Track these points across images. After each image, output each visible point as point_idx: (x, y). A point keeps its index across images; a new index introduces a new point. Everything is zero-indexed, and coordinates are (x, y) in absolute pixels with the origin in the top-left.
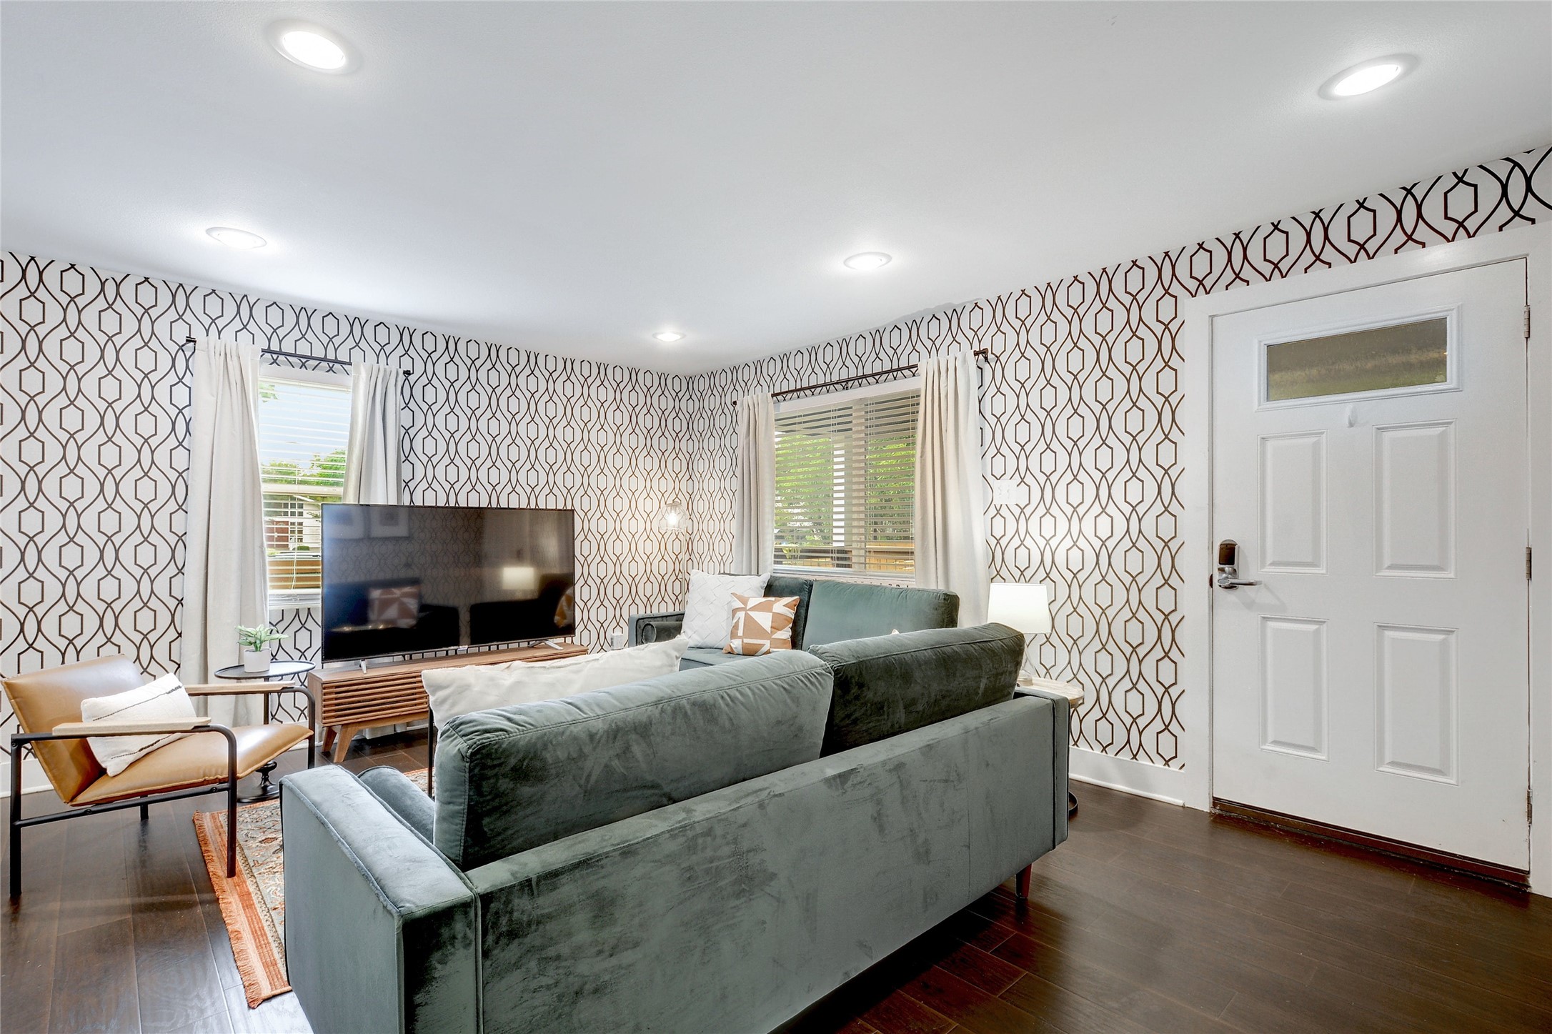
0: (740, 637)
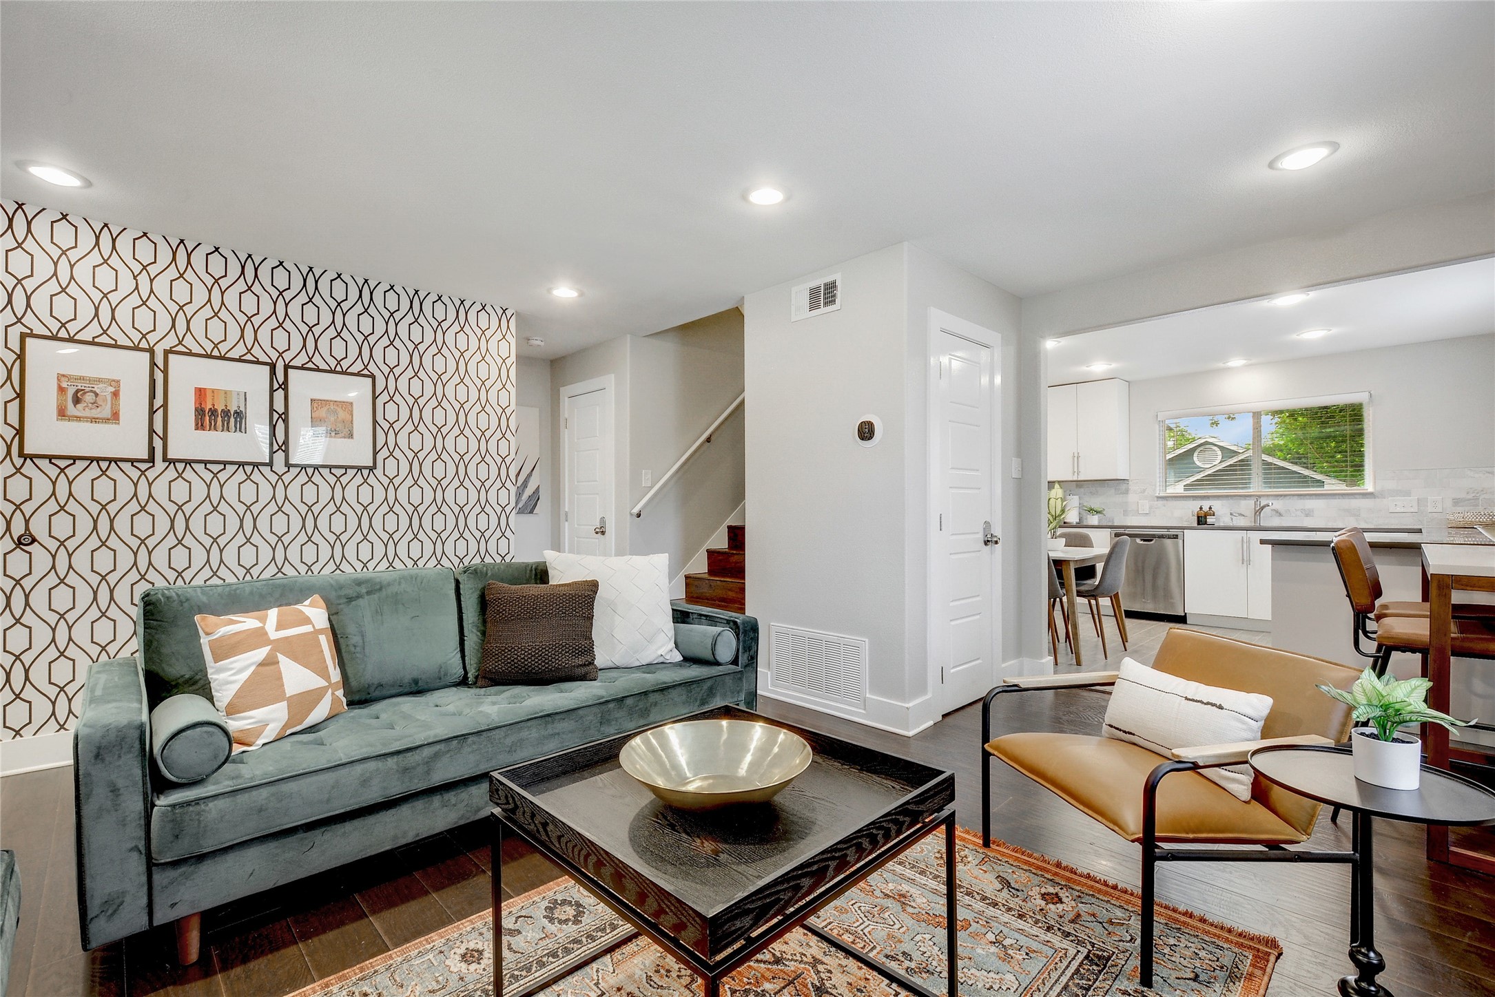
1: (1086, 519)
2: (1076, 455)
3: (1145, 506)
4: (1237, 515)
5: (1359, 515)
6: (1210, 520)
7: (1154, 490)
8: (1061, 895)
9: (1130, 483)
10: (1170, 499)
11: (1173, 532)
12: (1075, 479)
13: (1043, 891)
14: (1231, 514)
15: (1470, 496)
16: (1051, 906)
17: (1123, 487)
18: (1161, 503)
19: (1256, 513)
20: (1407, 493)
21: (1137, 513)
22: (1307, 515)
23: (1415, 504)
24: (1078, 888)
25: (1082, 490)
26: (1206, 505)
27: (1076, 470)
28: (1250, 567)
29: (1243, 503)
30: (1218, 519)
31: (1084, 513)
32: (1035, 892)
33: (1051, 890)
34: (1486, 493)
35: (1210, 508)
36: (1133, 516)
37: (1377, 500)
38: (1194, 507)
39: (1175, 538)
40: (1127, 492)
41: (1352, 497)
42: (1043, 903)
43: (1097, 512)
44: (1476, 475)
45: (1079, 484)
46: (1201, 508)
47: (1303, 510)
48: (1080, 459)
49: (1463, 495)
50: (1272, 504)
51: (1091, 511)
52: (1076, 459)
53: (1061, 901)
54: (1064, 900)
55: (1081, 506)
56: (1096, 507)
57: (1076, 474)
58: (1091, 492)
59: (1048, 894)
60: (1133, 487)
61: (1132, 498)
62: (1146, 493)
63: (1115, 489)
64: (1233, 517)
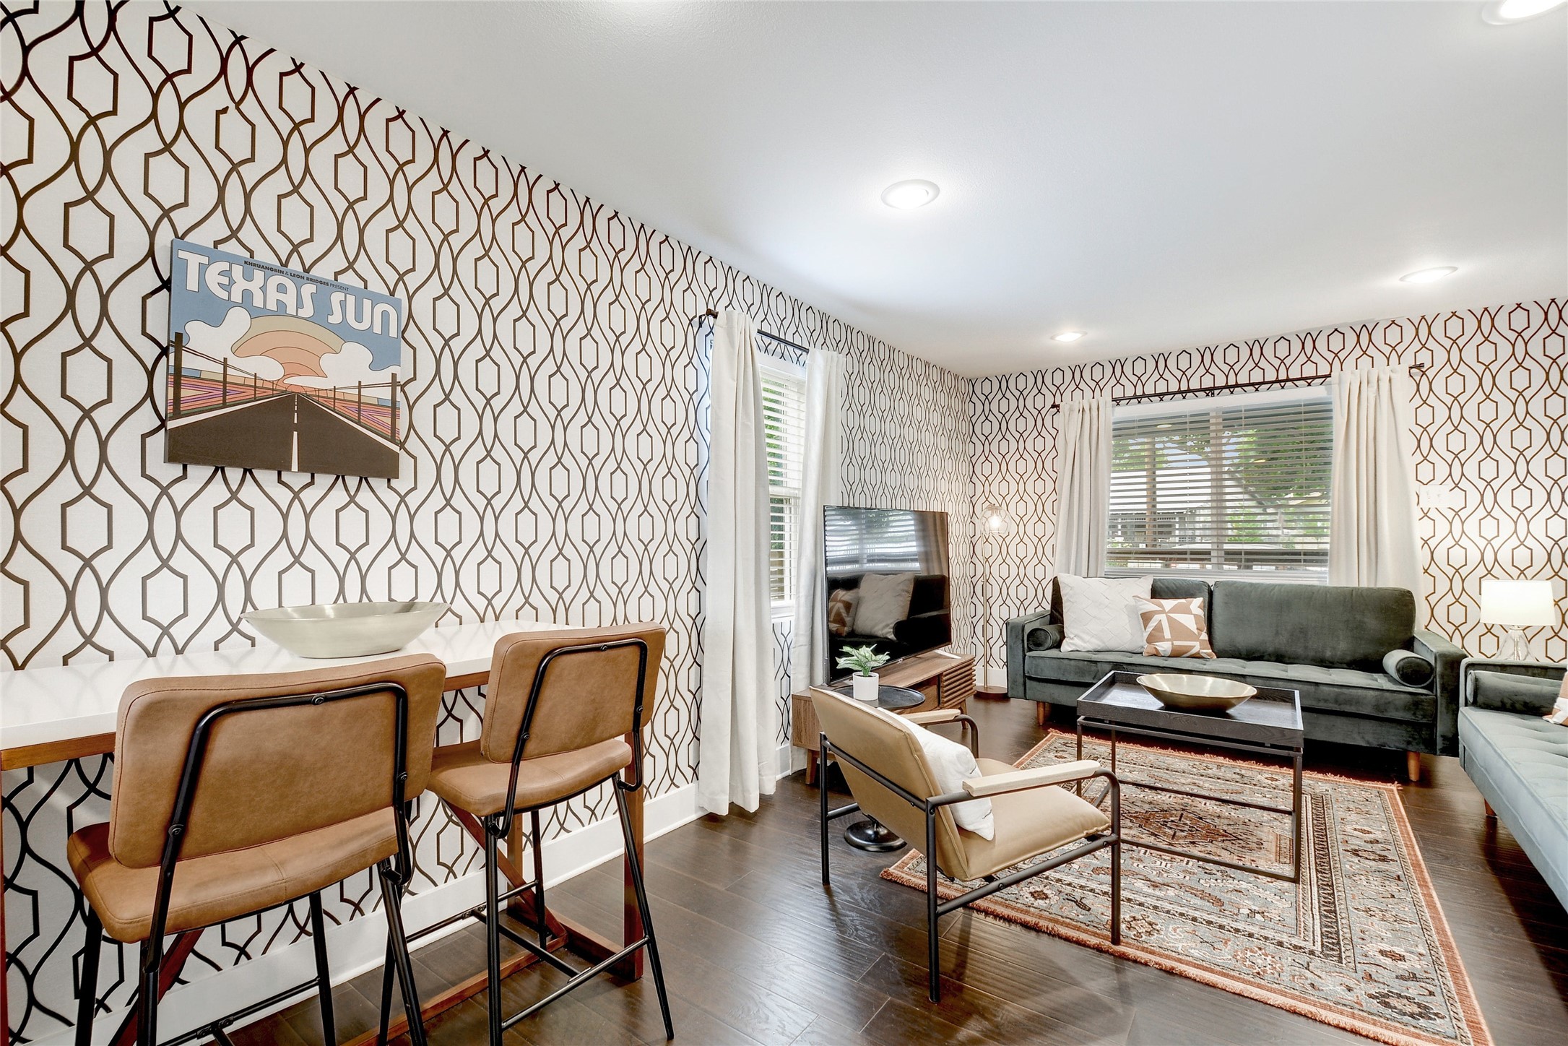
0: (1168, 640)
8: (1033, 899)
13: (1047, 901)
16: (1039, 890)
24: (1019, 905)
32: (1054, 899)
33: (1041, 902)
42: (1045, 891)
53: (1032, 894)
54: (1029, 895)
59: (1043, 899)
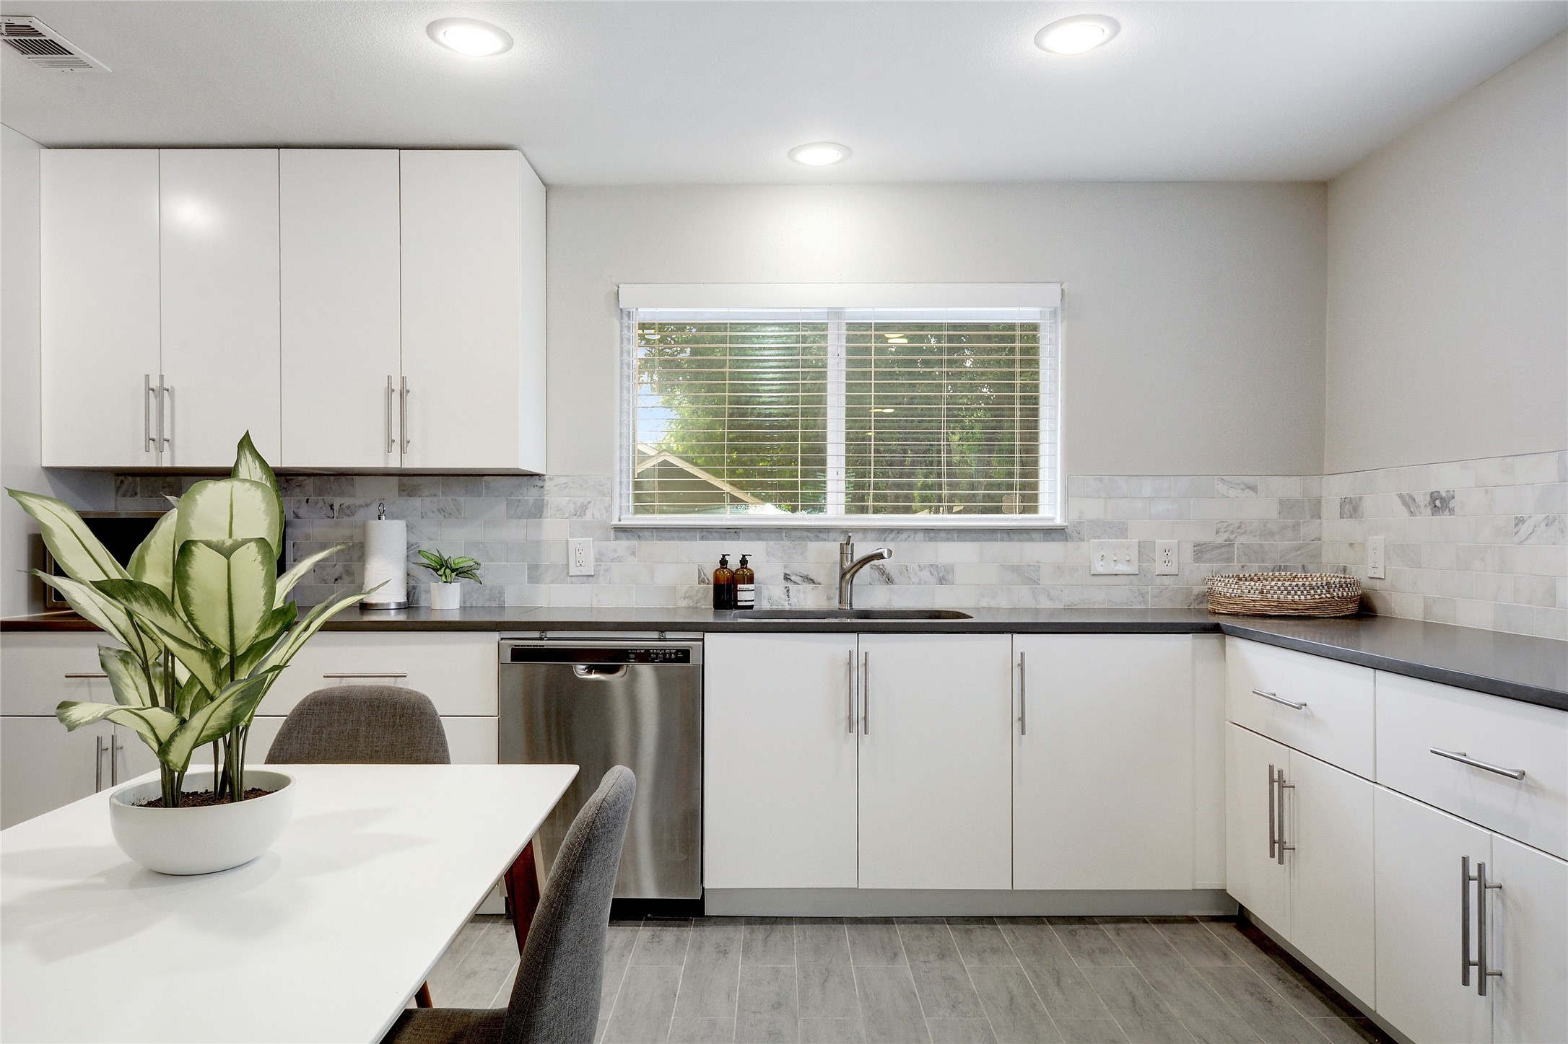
1: (428, 592)
2: (396, 386)
3: (585, 551)
4: (798, 579)
5: (1036, 583)
6: (745, 594)
7: (609, 509)
9: (548, 484)
10: (647, 534)
11: (675, 641)
12: (394, 463)
14: (787, 578)
15: (1220, 540)
17: (530, 495)
18: (624, 544)
19: (843, 576)
20: (1120, 530)
21: (565, 574)
22: (942, 581)
23: (1134, 555)
25: (416, 502)
26: (734, 551)
27: (396, 436)
28: (865, 739)
29: (814, 547)
30: (758, 592)
31: (423, 575)
34: (1245, 533)
35: (744, 562)
36: (553, 582)
37: (1070, 545)
38: (707, 556)
39: (678, 660)
40: (538, 511)
41: (1025, 536)
43: (460, 572)
44: (1232, 493)
45: (409, 481)
46: (723, 562)
47: (933, 567)
48: (409, 398)
49: (1208, 537)
50: (890, 552)
51: (444, 568)
52: (396, 398)
55: (413, 551)
56: (455, 554)
57: (396, 448)
58: (441, 510)
60: (555, 497)
61: (553, 528)
62: (588, 517)
63: (509, 504)
64: (791, 586)
